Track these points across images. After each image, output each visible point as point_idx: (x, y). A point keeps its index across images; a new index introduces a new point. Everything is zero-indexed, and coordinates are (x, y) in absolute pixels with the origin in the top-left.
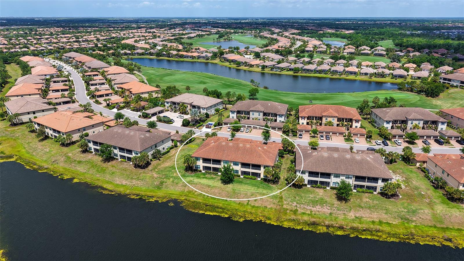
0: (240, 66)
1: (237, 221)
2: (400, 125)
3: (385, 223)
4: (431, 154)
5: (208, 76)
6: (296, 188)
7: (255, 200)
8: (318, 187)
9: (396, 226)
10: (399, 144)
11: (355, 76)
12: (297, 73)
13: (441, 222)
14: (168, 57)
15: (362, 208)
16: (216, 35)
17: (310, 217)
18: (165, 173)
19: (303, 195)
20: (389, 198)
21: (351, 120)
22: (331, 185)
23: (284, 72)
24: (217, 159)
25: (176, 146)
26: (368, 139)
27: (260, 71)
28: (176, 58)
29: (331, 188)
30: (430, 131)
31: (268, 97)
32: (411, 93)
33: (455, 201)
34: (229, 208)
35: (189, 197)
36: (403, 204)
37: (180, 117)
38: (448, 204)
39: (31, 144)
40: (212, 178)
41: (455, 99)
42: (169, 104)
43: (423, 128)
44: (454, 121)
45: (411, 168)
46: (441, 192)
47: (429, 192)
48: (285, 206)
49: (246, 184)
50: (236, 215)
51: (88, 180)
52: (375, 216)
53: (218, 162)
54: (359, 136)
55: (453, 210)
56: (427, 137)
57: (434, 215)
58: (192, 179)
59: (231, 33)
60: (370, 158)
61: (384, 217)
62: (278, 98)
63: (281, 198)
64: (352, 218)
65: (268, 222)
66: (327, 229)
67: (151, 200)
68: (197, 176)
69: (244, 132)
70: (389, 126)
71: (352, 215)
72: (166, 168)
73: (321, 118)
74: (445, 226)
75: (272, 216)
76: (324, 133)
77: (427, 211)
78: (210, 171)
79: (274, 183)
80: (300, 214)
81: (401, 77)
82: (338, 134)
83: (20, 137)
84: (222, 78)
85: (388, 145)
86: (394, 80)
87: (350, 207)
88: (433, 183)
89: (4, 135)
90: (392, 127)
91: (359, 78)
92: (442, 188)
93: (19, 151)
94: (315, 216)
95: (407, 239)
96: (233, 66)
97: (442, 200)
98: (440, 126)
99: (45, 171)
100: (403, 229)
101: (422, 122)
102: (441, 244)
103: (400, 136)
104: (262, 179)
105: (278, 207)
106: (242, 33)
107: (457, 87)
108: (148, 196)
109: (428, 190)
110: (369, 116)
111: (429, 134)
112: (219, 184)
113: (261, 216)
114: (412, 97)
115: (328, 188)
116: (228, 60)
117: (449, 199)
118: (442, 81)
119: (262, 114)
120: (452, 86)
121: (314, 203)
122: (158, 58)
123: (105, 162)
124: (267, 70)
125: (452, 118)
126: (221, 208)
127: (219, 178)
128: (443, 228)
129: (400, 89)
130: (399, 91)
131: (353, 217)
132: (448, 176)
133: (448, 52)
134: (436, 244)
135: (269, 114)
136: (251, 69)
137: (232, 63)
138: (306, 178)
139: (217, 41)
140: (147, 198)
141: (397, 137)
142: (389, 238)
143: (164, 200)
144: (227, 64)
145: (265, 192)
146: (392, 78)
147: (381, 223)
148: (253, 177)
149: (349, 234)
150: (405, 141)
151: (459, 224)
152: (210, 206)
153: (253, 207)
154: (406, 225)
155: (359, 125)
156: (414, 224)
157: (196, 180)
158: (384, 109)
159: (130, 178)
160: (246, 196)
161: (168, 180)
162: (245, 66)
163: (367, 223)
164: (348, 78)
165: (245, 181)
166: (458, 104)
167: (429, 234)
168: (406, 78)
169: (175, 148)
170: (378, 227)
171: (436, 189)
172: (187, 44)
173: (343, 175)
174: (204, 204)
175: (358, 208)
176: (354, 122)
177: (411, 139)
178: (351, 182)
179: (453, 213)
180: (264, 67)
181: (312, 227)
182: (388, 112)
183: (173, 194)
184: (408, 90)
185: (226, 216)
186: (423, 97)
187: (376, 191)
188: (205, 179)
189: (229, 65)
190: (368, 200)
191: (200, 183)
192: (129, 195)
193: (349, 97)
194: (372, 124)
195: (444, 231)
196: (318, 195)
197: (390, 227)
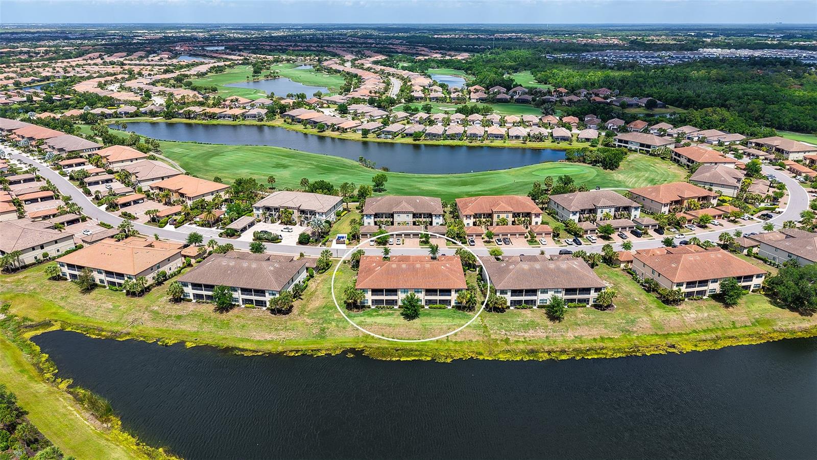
0: (324, 131)
1: (444, 363)
2: (588, 215)
3: (607, 339)
4: (633, 251)
5: (283, 154)
6: (498, 312)
7: (456, 334)
8: (523, 308)
9: (618, 340)
10: (593, 241)
11: (503, 141)
12: (419, 140)
13: (661, 328)
14: (187, 118)
15: (579, 325)
16: (245, 66)
17: (525, 344)
18: (321, 316)
19: (509, 319)
20: (604, 310)
21: (528, 215)
22: (538, 303)
23: (399, 139)
24: (392, 288)
25: (312, 276)
26: (556, 239)
27: (361, 139)
28: (203, 119)
29: (539, 307)
30: (623, 220)
31: (398, 185)
32: (584, 164)
33: (670, 304)
34: (426, 348)
35: (368, 342)
36: (620, 314)
37: (287, 230)
38: (664, 308)
39: (69, 300)
40: (389, 314)
41: (637, 170)
42: (261, 210)
43: (615, 217)
44: (647, 204)
45: (616, 271)
46: (654, 295)
47: (642, 297)
48: (493, 337)
49: (435, 316)
50: (440, 356)
51: (210, 342)
52: (596, 332)
53: (394, 291)
54: (544, 235)
55: (670, 313)
56: (622, 228)
57: (654, 322)
58: (362, 319)
59: (271, 62)
60: (576, 265)
61: (606, 332)
62: (413, 186)
63: (486, 327)
64: (571, 338)
65: (481, 358)
66: (549, 354)
67: (320, 354)
68: (368, 315)
69: (395, 244)
70: (576, 218)
71: (570, 335)
72: (318, 309)
73: (490, 215)
74: (666, 333)
75: (481, 350)
76: (501, 236)
77: (645, 318)
78: (382, 306)
79: (470, 310)
80: (513, 343)
81: (564, 139)
82: (517, 236)
83: (38, 291)
84: (308, 156)
85: (581, 244)
86: (555, 144)
87: (566, 326)
88: (643, 286)
89: (5, 290)
90: (580, 220)
91: (509, 143)
92: (654, 290)
93: (55, 313)
94: (530, 342)
95: (634, 351)
96: (312, 131)
97: (658, 304)
98: (634, 213)
99: (128, 338)
100: (626, 342)
101: (613, 210)
102: (666, 352)
103: (593, 231)
104: (453, 307)
105: (485, 338)
106: (288, 61)
107: (635, 151)
108: (312, 351)
109: (641, 294)
110: (546, 206)
111: (624, 225)
112: (401, 320)
113: (470, 352)
114: (588, 171)
115: (535, 308)
116: (300, 121)
117: (663, 302)
118: (617, 143)
119: (411, 215)
120: (630, 150)
121: (526, 327)
122: (169, 121)
123: (222, 313)
124: (371, 137)
125: (644, 200)
126: (416, 350)
127: (398, 313)
128: (664, 335)
129: (569, 159)
130: (568, 163)
131: (573, 338)
132: (659, 276)
133: (611, 93)
134: (661, 352)
135: (420, 214)
136: (344, 136)
137: (308, 126)
138: (509, 298)
139: (254, 79)
140: (314, 353)
141: (589, 232)
142: (615, 354)
143: (338, 352)
144: (300, 127)
145: (463, 322)
146: (552, 142)
147: (602, 339)
148: (442, 306)
149: (574, 357)
150: (599, 237)
151: (679, 327)
152: (402, 350)
153: (456, 343)
154: (628, 337)
155: (539, 220)
156: (635, 335)
157: (369, 320)
158: (566, 195)
159: (274, 330)
160: (442, 331)
161: (330, 326)
162: (333, 131)
163: (589, 341)
164: (493, 144)
165: (433, 311)
166: (644, 178)
167: (653, 344)
168: (571, 141)
169: (311, 279)
170: (602, 344)
171: (648, 292)
172: (206, 89)
173: (551, 289)
174: (392, 349)
175: (575, 327)
176: (533, 217)
177: (606, 234)
178: (562, 296)
179: (671, 316)
180: (365, 132)
181: (532, 356)
182: (572, 200)
183: (345, 342)
184: (579, 161)
185: (429, 359)
186: (600, 169)
187: (588, 304)
188: (380, 317)
189: (305, 130)
190: (582, 315)
191: (375, 323)
192: (284, 352)
193: (508, 176)
194: (553, 216)
195: (666, 338)
196: (527, 317)
197: (613, 342)
